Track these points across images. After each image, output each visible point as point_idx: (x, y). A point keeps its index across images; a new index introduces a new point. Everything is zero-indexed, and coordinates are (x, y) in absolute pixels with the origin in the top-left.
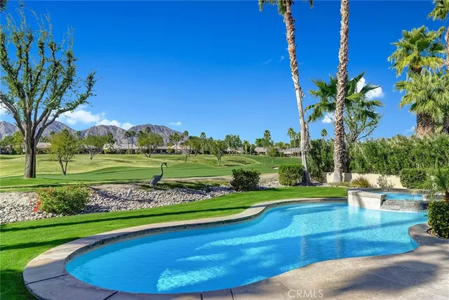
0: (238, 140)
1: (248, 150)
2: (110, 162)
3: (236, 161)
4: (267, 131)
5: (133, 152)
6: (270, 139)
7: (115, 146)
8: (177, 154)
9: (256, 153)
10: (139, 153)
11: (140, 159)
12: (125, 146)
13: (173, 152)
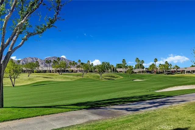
0: (109, 64)
1: (113, 70)
2: (40, 78)
3: (109, 76)
4: (124, 60)
5: (50, 72)
6: (126, 64)
7: (40, 69)
8: (74, 72)
9: (117, 71)
10: (53, 72)
11: (56, 76)
12: (45, 69)
13: (72, 71)
